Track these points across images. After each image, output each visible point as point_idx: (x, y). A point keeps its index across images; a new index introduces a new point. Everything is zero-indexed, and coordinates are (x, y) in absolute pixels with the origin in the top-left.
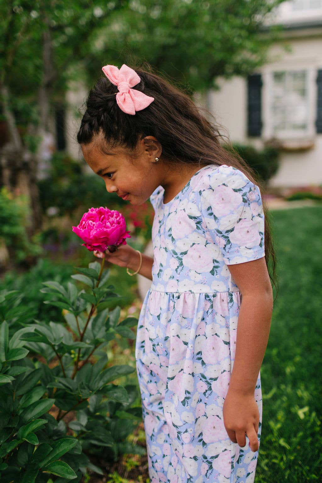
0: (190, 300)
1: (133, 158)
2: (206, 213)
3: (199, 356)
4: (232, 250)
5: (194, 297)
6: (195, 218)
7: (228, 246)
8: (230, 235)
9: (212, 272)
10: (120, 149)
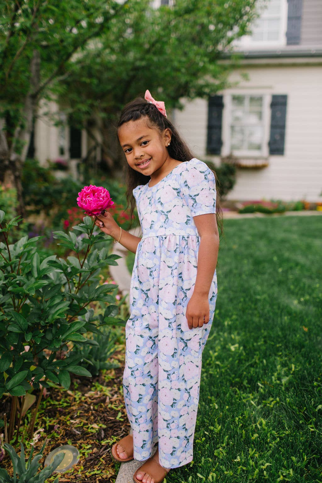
2: (183, 185)
3: (180, 275)
4: (197, 206)
7: (195, 204)
9: (186, 223)
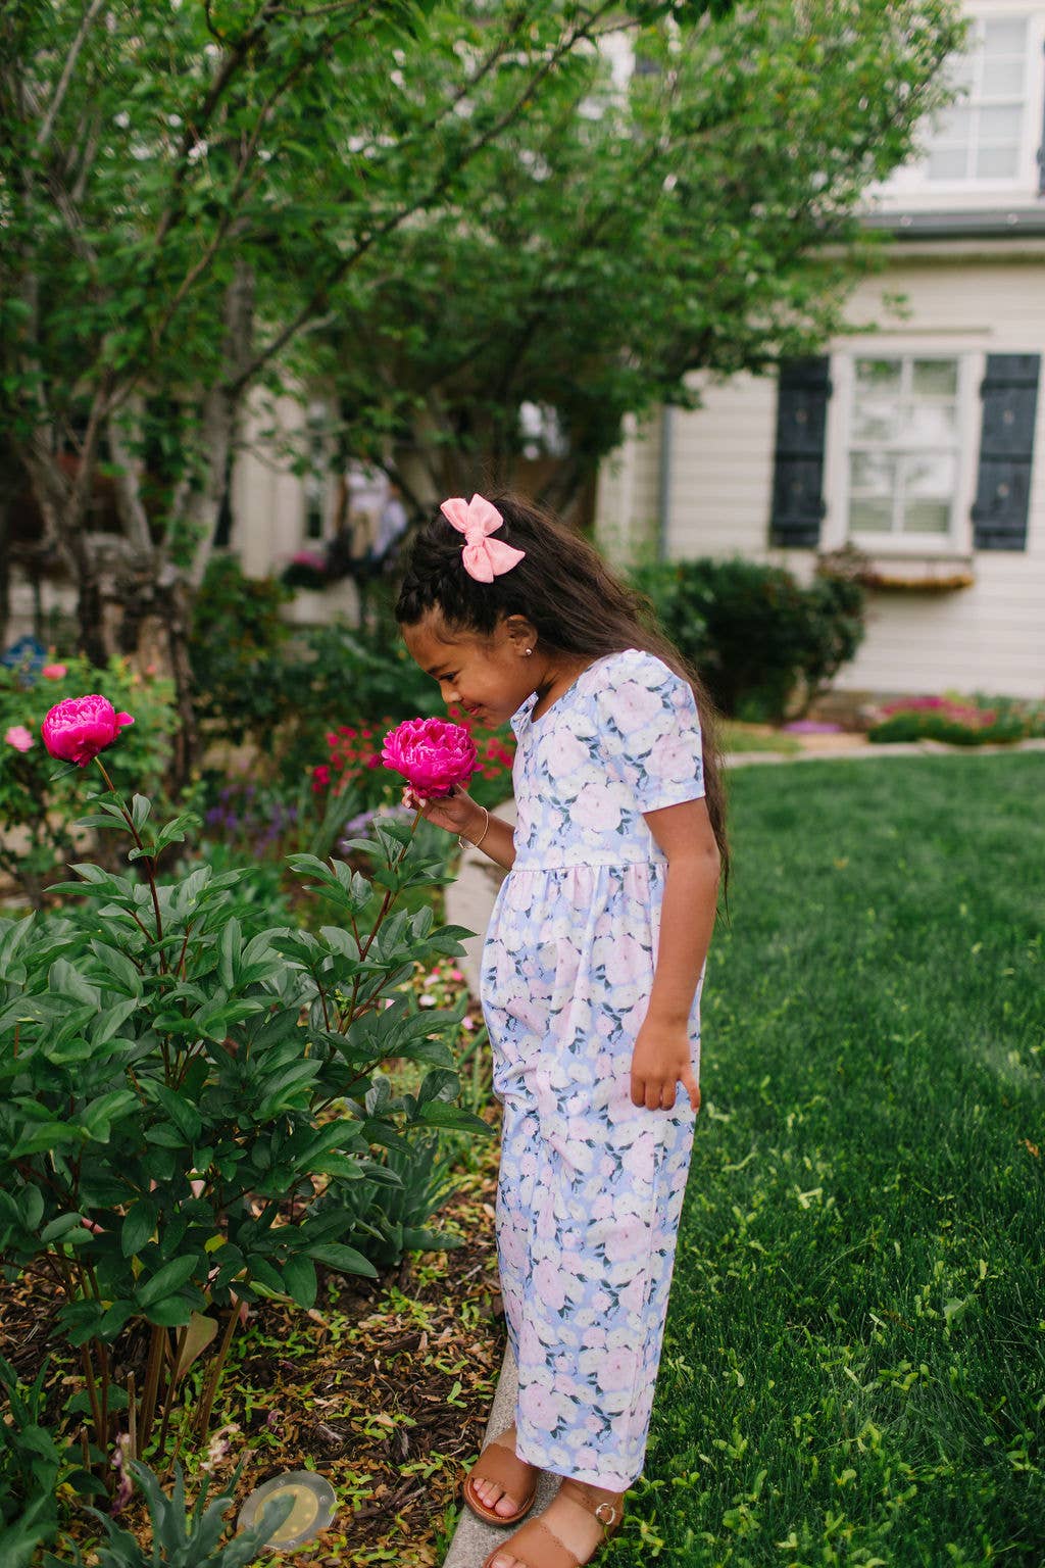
0: (584, 879)
1: (488, 648)
2: (605, 729)
3: (600, 973)
4: (650, 785)
5: (591, 874)
6: (587, 739)
7: (643, 780)
8: (646, 762)
9: (620, 830)
10: (468, 634)
